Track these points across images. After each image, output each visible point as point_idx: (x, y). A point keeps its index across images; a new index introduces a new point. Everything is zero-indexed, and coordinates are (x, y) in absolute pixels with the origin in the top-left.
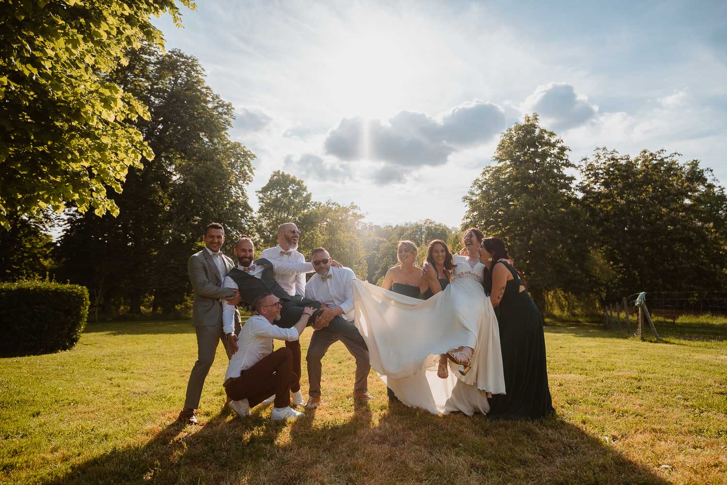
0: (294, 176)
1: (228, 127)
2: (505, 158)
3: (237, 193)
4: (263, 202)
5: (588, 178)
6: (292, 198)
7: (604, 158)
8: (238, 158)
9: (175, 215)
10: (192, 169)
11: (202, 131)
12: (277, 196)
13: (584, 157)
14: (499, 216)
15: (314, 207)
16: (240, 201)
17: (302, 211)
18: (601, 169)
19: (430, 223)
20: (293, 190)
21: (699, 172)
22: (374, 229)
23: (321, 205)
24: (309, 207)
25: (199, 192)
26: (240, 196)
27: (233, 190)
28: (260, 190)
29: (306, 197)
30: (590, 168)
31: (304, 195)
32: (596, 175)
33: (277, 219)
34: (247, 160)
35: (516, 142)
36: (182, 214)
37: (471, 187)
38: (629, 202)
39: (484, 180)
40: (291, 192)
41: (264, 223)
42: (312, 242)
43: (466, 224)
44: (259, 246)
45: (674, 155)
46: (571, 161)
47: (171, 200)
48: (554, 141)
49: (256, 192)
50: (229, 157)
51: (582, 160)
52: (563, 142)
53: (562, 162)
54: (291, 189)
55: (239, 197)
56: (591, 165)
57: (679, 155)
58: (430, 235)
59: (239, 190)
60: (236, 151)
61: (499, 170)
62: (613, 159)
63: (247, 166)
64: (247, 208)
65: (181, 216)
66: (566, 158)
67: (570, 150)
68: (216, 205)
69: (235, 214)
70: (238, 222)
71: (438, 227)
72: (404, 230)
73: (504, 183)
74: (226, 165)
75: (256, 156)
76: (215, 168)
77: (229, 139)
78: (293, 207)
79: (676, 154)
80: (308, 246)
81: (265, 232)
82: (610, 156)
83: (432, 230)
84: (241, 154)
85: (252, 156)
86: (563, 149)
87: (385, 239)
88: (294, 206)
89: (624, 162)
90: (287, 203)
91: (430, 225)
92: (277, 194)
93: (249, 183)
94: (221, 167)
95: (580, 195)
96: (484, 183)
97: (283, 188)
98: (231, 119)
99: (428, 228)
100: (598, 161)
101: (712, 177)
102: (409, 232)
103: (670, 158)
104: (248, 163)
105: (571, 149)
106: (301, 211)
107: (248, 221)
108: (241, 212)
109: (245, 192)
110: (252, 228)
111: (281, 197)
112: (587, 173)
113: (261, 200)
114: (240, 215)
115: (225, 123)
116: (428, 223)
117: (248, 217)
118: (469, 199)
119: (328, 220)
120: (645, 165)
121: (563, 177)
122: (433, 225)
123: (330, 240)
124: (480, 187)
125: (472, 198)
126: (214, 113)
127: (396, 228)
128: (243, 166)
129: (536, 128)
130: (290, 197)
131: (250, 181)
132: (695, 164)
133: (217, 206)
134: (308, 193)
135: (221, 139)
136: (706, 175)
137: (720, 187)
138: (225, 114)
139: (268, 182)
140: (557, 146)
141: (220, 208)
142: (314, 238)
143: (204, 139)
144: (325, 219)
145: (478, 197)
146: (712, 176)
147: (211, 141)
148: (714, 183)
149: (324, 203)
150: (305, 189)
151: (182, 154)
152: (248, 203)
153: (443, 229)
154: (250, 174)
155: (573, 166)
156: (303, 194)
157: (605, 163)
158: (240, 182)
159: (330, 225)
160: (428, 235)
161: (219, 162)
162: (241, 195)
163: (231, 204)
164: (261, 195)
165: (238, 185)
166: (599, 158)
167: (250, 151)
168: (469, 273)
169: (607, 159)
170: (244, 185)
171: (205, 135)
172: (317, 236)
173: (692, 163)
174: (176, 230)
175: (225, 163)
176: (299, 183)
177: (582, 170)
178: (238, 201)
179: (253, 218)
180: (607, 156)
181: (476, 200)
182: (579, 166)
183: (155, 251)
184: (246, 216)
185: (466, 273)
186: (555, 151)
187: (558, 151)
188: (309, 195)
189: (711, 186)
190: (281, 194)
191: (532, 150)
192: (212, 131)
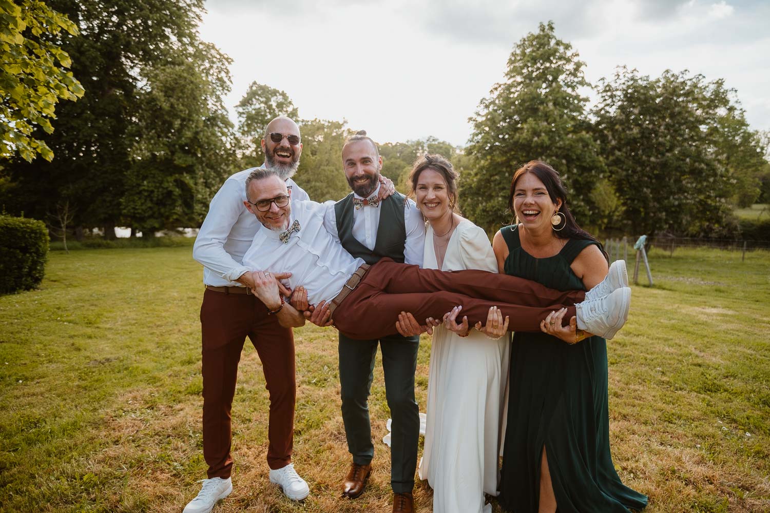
1: (198, 23)
2: (515, 74)
3: (215, 105)
4: (243, 117)
5: (604, 100)
6: (276, 110)
7: (623, 77)
8: (213, 62)
11: (167, 27)
12: (259, 108)
16: (219, 115)
18: (619, 90)
19: (434, 140)
20: (276, 102)
21: (723, 93)
26: (219, 109)
27: (211, 102)
28: (238, 103)
29: (292, 111)
30: (607, 89)
31: (290, 109)
32: (613, 97)
34: (225, 65)
35: (529, 55)
37: (478, 107)
39: (492, 99)
40: (274, 104)
43: (470, 148)
45: (698, 76)
46: (588, 79)
48: (571, 55)
49: (235, 106)
51: (600, 80)
52: (580, 56)
53: (578, 80)
55: (217, 110)
56: (608, 85)
59: (217, 102)
60: (211, 54)
61: (508, 88)
62: (632, 79)
63: (225, 72)
64: (227, 124)
65: (150, 131)
66: (582, 75)
67: (586, 66)
71: (441, 145)
72: (405, 147)
73: (513, 103)
74: (199, 71)
76: (186, 74)
77: (201, 38)
79: (700, 75)
82: (630, 75)
83: (435, 147)
84: (216, 58)
85: (230, 60)
86: (578, 65)
89: (644, 83)
91: (433, 143)
93: (228, 94)
94: (194, 74)
95: (593, 119)
98: (202, 13)
99: (431, 145)
100: (617, 81)
101: (735, 99)
103: (693, 80)
104: (226, 69)
107: (229, 139)
109: (223, 104)
111: (265, 108)
112: (604, 94)
113: (241, 115)
115: (195, 18)
116: (431, 140)
117: (229, 134)
118: (475, 121)
119: (319, 137)
120: (665, 88)
121: (577, 97)
122: (436, 142)
124: (487, 107)
125: (478, 119)
126: (181, 5)
127: (396, 145)
128: (220, 72)
129: (552, 39)
131: (229, 91)
132: (720, 83)
135: (192, 39)
136: (731, 97)
137: (741, 109)
138: (195, 6)
140: (573, 60)
143: (171, 37)
144: (316, 136)
145: (484, 118)
146: (735, 97)
147: (179, 40)
148: (736, 106)
150: (290, 103)
152: (228, 118)
153: (447, 146)
154: (228, 82)
155: (589, 85)
156: (289, 107)
157: (624, 84)
158: (218, 92)
159: (322, 144)
161: (190, 67)
162: (219, 107)
163: (209, 119)
164: (240, 110)
165: (216, 95)
166: (618, 78)
167: (226, 54)
169: (626, 79)
170: (223, 95)
171: (172, 32)
173: (717, 82)
175: (198, 68)
176: (283, 95)
177: (598, 91)
178: (217, 115)
179: (235, 135)
180: (627, 75)
181: (482, 121)
182: (596, 86)
186: (570, 67)
187: (574, 66)
188: (296, 109)
189: (731, 109)
191: (546, 64)
192: (180, 27)
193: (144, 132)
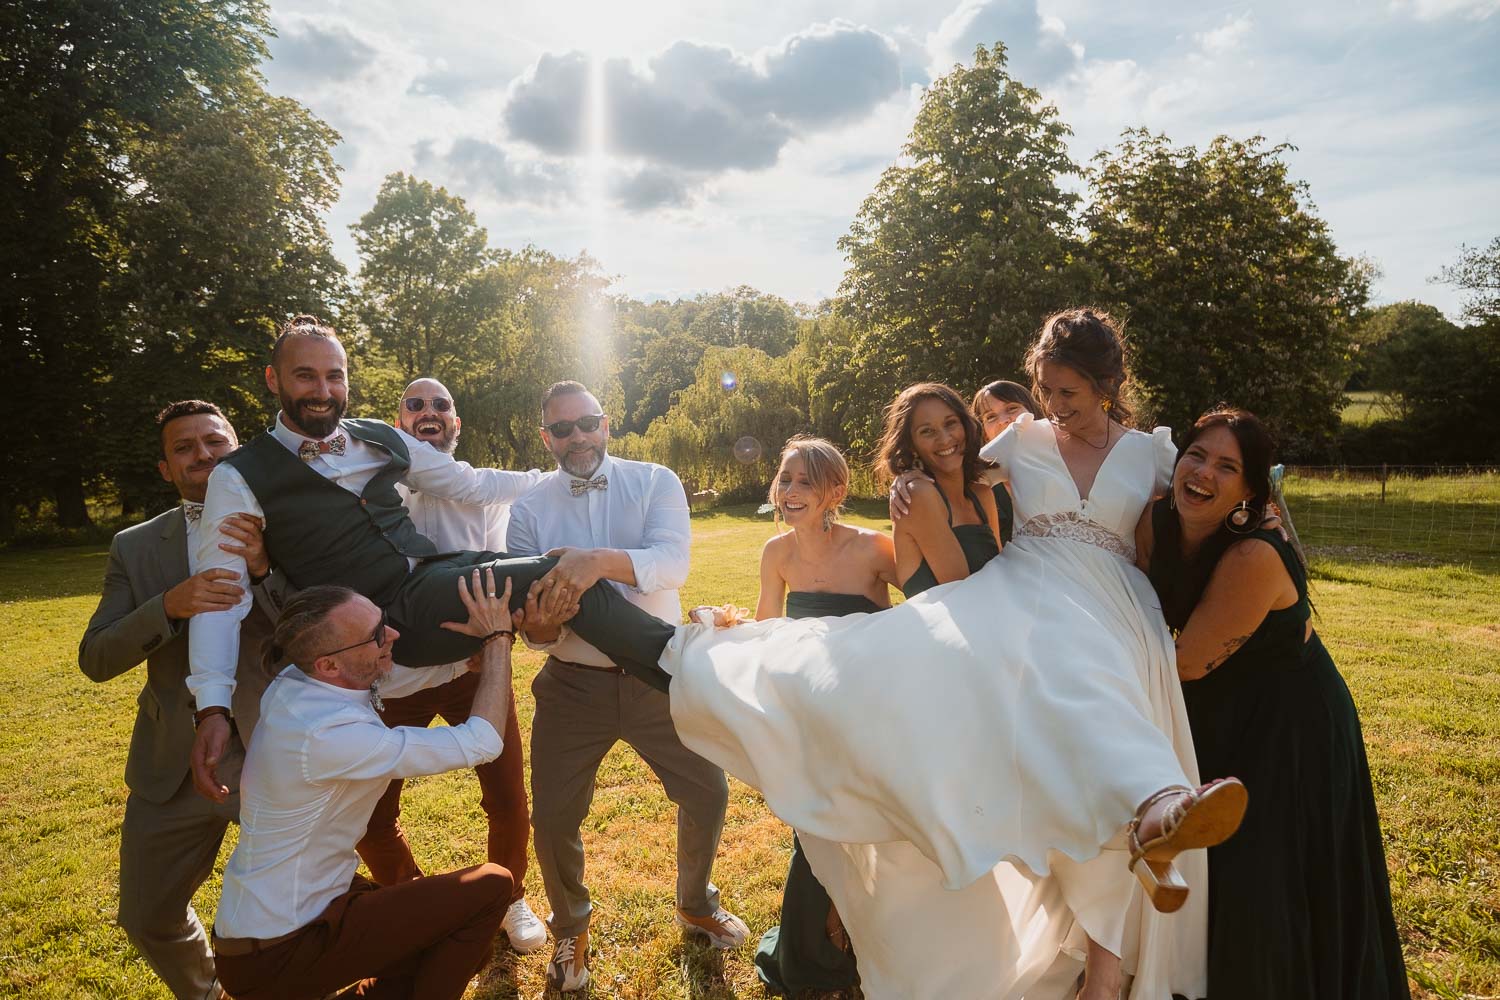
0: (442, 189)
1: (257, 56)
2: (931, 148)
3: (302, 229)
4: (367, 250)
5: (1104, 197)
6: (440, 240)
7: (1140, 152)
8: (296, 141)
9: (142, 285)
10: (172, 164)
11: (188, 65)
12: (402, 237)
13: (1101, 150)
14: (919, 282)
15: (493, 263)
16: (310, 249)
17: (468, 272)
18: (1133, 177)
19: (750, 294)
20: (442, 222)
22: (630, 310)
23: (511, 257)
24: (482, 261)
25: (198, 226)
26: (311, 237)
27: (291, 221)
28: (360, 222)
29: (473, 238)
30: (1111, 175)
31: (469, 235)
32: (1122, 191)
33: (408, 292)
34: (319, 144)
35: (957, 111)
36: (162, 283)
37: (859, 216)
38: (1185, 252)
39: (887, 200)
40: (436, 226)
41: (379, 300)
42: (496, 344)
43: (844, 300)
44: (370, 356)
45: (1282, 148)
46: (1073, 158)
47: (127, 244)
48: (1040, 111)
49: (350, 227)
50: (272, 139)
51: (1096, 158)
52: (1057, 114)
53: (1052, 160)
54: (435, 218)
55: (307, 239)
56: (1114, 167)
57: (1292, 148)
58: (749, 321)
59: (306, 221)
60: (288, 122)
61: (918, 178)
62: (1159, 155)
63: (321, 160)
64: (331, 265)
65: (158, 286)
66: (1061, 150)
67: (1069, 133)
68: (248, 258)
69: (302, 281)
70: (311, 300)
71: (765, 303)
72: (694, 310)
73: (928, 207)
74: (261, 157)
75: (340, 134)
76: (232, 163)
77: (265, 89)
78: (444, 262)
79: (1285, 146)
80: (486, 353)
81: (383, 321)
82: (1152, 149)
83: (753, 310)
84: (299, 129)
85: (331, 135)
86: (1055, 130)
87: (655, 330)
88: (447, 259)
89: (1182, 163)
90: (430, 253)
91: (750, 299)
92: (402, 231)
93: (331, 203)
94: (251, 162)
95: (1084, 235)
96: (887, 206)
97: (417, 218)
98: (264, 37)
99: (747, 306)
100: (1129, 159)
101: (1306, 201)
102: (706, 314)
103: (1273, 155)
104: (323, 153)
105: (1072, 130)
106: (464, 271)
107: (336, 296)
108: (315, 276)
109: (321, 224)
110: (350, 312)
111: (415, 238)
112: (1105, 186)
113: (365, 246)
114: (313, 282)
115: (248, 46)
116: (745, 294)
117: (336, 288)
118: (853, 244)
119: (529, 290)
120: (1223, 170)
121: (1053, 195)
122: (755, 299)
123: (537, 338)
124: (879, 216)
125: (860, 241)
126: (218, 18)
127: (676, 306)
128: (309, 159)
129: (1001, 78)
130: (435, 239)
131: (331, 198)
133: (253, 262)
134: (479, 228)
135: (243, 89)
138: (246, 19)
139: (376, 201)
140: (1044, 122)
141: (259, 267)
142: (499, 333)
143: (198, 87)
144: (522, 288)
145: (872, 240)
146: (1306, 198)
147: (216, 92)
149: (516, 251)
150: (470, 220)
151: (141, 125)
152: (333, 252)
153: (777, 308)
154: (329, 181)
155: (1076, 169)
156: (467, 230)
157: (1141, 165)
158: (307, 201)
159: (535, 305)
160: (747, 319)
161: (242, 148)
162: (312, 233)
163: (289, 257)
164: (363, 235)
165: (303, 208)
166: (1130, 153)
167: (323, 123)
168: (1072, 516)
169: (1146, 155)
170: (318, 207)
171: (200, 78)
172: (507, 329)
174: (149, 323)
175: (260, 150)
176: (455, 205)
177: (1093, 179)
178: (306, 248)
179: (349, 289)
180: (1148, 147)
181: (868, 247)
182: (1089, 170)
183: (106, 373)
184: (332, 286)
185: (1059, 518)
186: (1040, 133)
187: (1046, 134)
188: (482, 233)
190: (412, 232)
191: (991, 130)
192: (215, 65)
193: (144, 291)
